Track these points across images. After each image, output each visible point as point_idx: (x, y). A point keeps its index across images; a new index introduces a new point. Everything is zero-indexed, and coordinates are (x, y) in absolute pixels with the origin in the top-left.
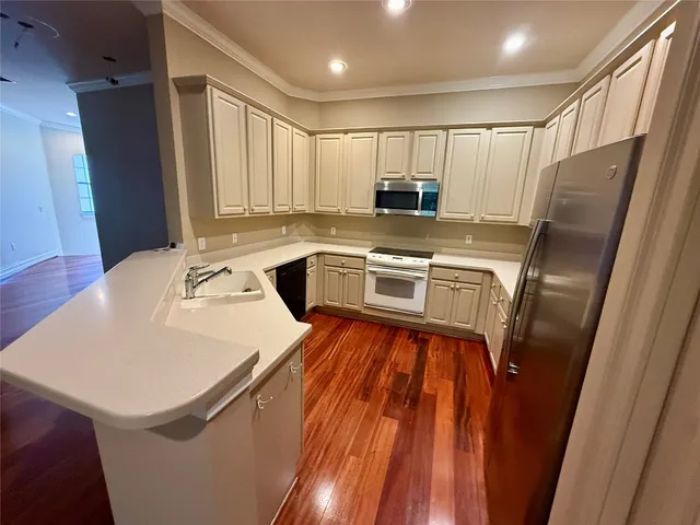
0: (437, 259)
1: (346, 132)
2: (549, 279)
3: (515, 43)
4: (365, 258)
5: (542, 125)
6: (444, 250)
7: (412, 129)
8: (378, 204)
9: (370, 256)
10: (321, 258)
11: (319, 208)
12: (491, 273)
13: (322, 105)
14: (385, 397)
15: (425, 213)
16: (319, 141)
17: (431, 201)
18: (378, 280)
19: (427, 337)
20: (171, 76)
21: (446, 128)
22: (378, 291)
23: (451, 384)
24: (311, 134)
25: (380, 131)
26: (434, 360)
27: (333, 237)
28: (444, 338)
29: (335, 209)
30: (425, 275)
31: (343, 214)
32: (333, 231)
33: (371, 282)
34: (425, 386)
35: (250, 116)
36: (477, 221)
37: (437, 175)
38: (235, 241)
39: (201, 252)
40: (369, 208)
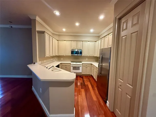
0: (83, 63)
1: (65, 41)
2: (103, 65)
3: (92, 30)
4: (70, 63)
5: (96, 41)
6: (83, 61)
7: (77, 41)
8: (72, 53)
9: (71, 63)
10: (61, 64)
11: (59, 54)
12: (92, 64)
13: (59, 35)
14: (80, 86)
15: (80, 55)
16: (59, 42)
17: (81, 53)
18: (73, 67)
19: (82, 77)
20: (36, 30)
21: (82, 41)
22: (73, 69)
23: (89, 82)
24: (57, 40)
25: (71, 41)
26: (85, 80)
27: (62, 60)
28: (86, 76)
29: (63, 55)
30: (81, 66)
31: (65, 55)
32: (62, 59)
33: (72, 68)
34: (86, 84)
35: (50, 38)
36: (88, 56)
37: (81, 49)
38: (45, 62)
39: (40, 64)
40: (70, 54)
